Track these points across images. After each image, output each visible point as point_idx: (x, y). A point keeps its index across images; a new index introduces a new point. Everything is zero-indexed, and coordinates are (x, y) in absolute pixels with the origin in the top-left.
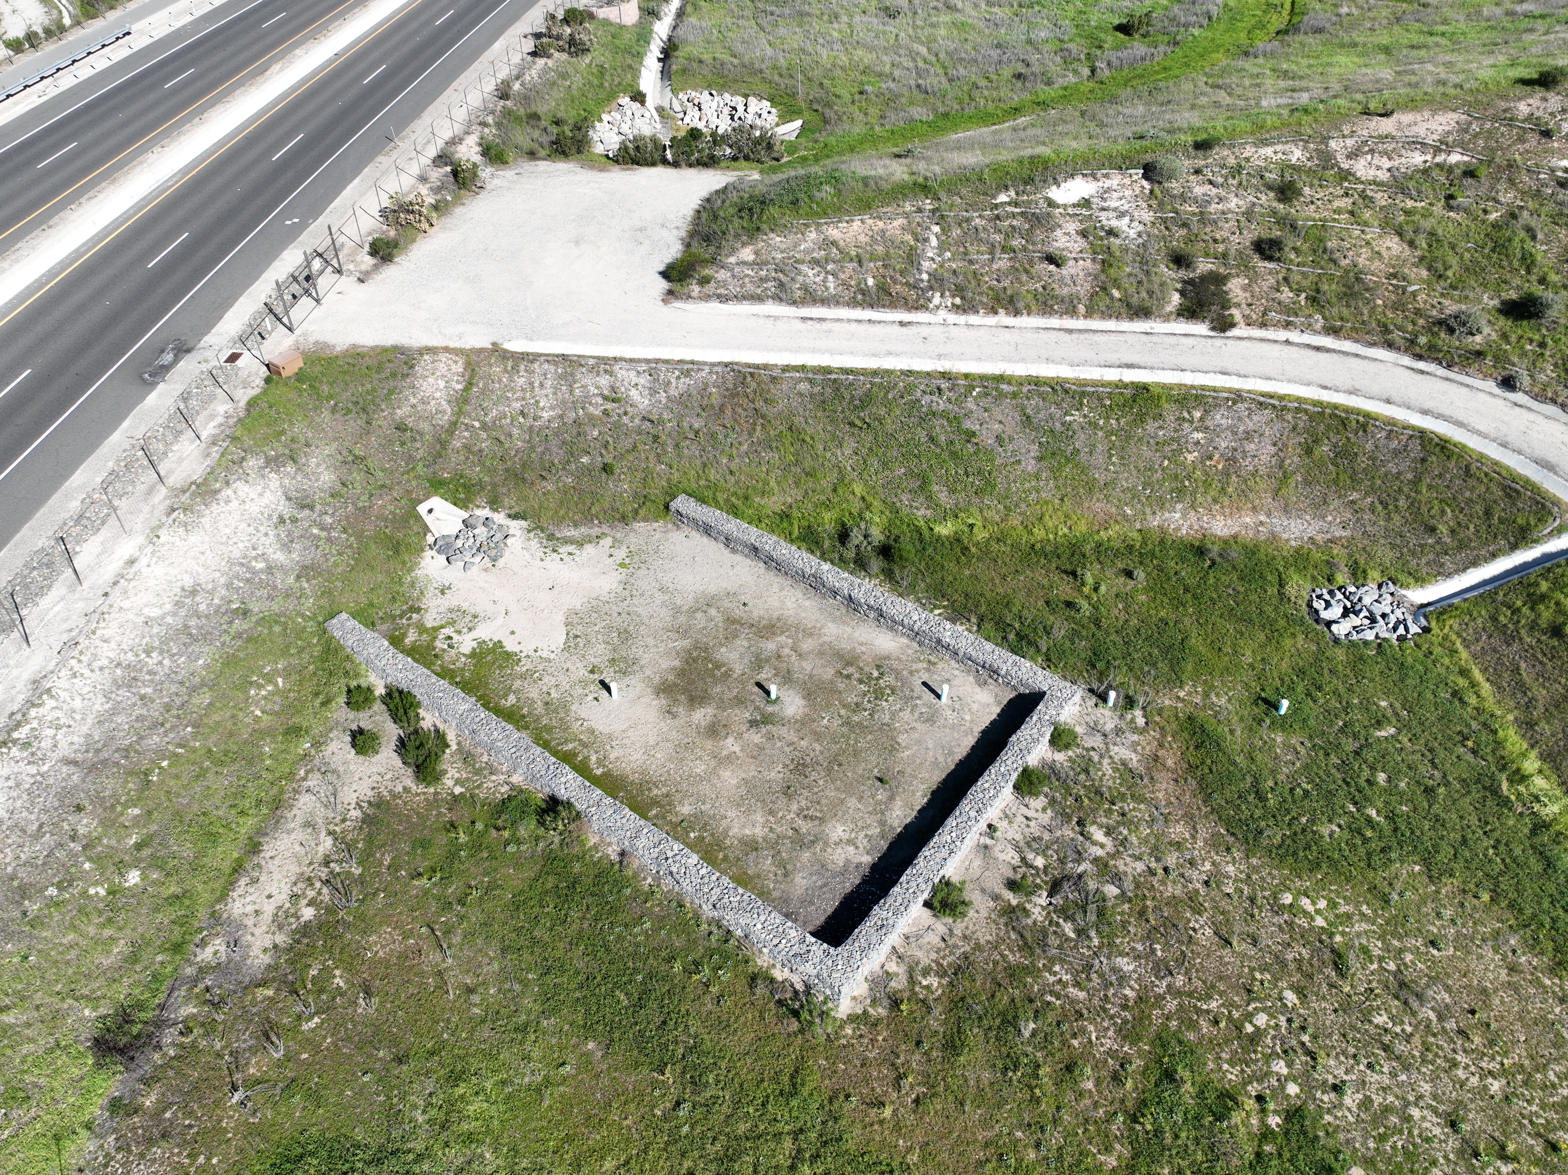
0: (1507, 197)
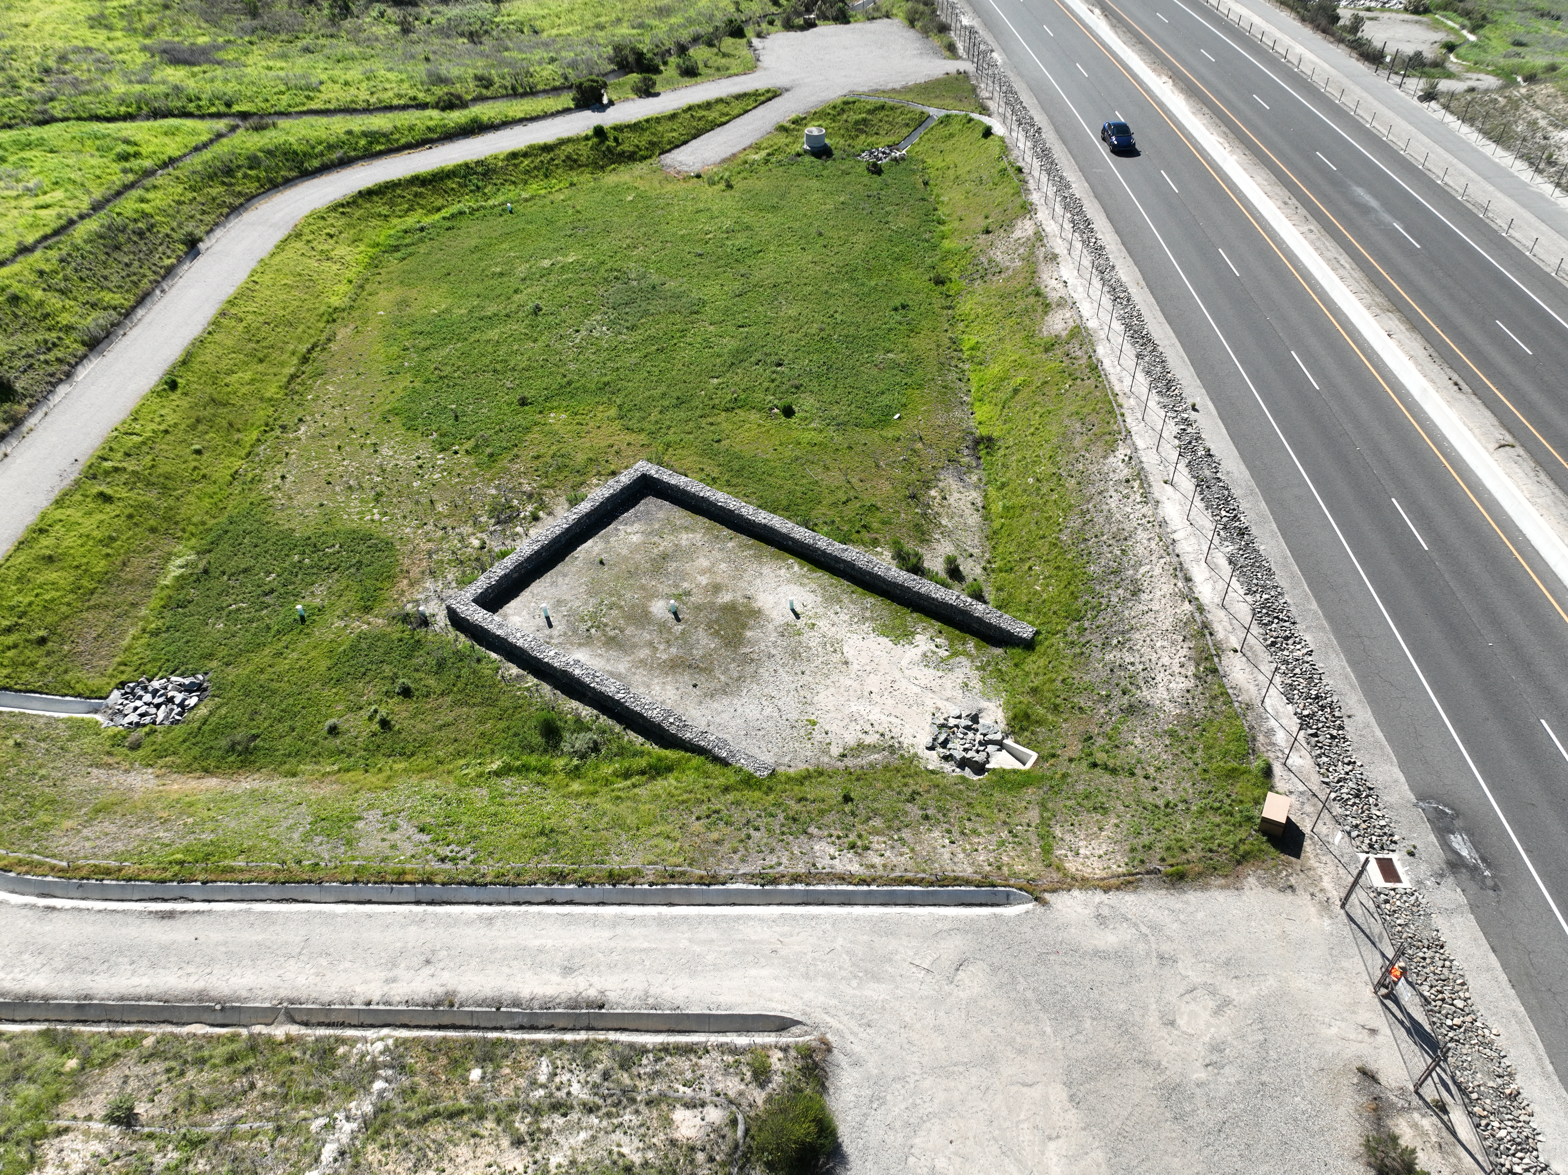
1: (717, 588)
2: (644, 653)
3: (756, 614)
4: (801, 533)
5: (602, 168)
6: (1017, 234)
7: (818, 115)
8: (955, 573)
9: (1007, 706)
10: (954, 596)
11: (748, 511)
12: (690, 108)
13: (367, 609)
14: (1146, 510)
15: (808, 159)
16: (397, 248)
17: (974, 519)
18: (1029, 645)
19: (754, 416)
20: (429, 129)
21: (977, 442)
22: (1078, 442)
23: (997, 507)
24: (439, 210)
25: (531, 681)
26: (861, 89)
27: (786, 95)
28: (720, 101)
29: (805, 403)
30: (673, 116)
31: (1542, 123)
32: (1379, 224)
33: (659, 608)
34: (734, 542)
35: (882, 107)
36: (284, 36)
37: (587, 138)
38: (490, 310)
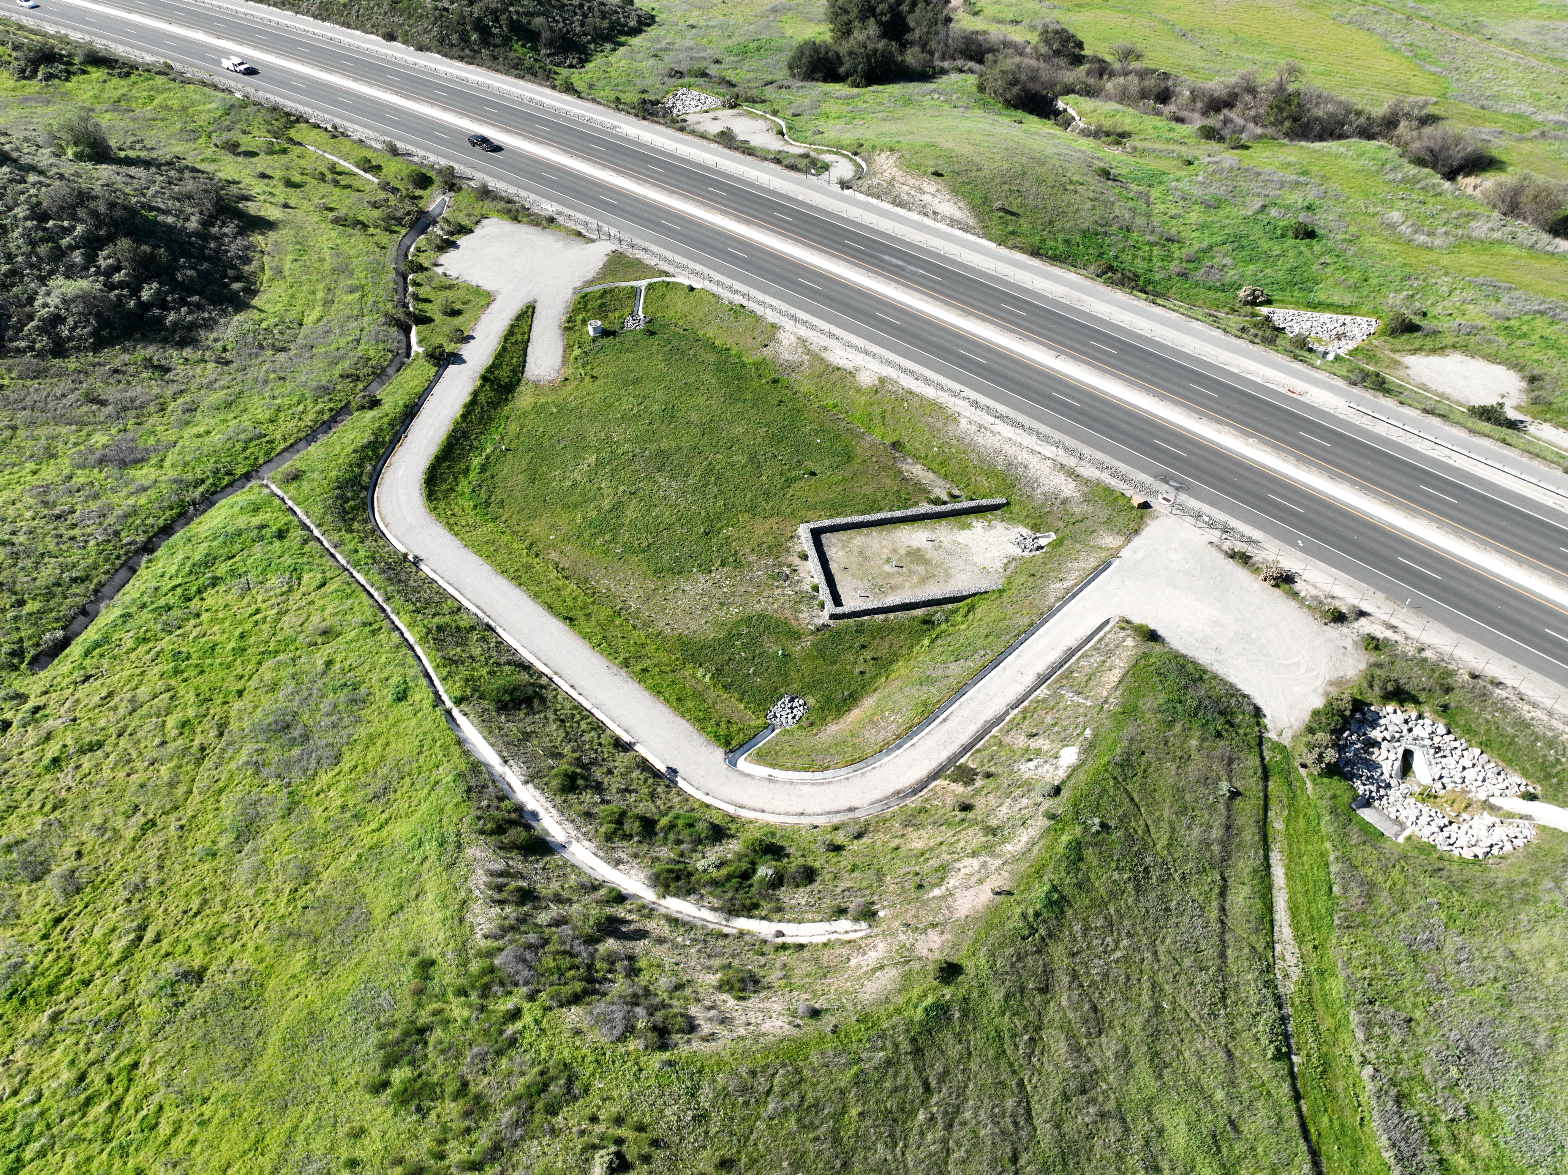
0: (892, 888)
1: (895, 551)
2: (908, 584)
3: (919, 550)
4: (898, 514)
5: (506, 399)
6: (785, 342)
7: (576, 311)
8: (953, 496)
9: (1026, 526)
10: (966, 504)
11: (867, 518)
12: (506, 340)
13: (799, 638)
14: (998, 437)
15: (604, 341)
16: (487, 504)
17: (931, 476)
18: (1008, 504)
19: (802, 483)
20: (391, 424)
21: (894, 445)
22: (939, 425)
23: (934, 466)
24: (468, 470)
25: (891, 616)
26: (578, 284)
27: (538, 306)
28: (512, 326)
29: (811, 466)
30: (504, 349)
31: (913, 192)
32: (914, 273)
33: (888, 568)
34: (875, 531)
35: (605, 292)
36: (152, 408)
37: (483, 386)
38: (606, 504)
